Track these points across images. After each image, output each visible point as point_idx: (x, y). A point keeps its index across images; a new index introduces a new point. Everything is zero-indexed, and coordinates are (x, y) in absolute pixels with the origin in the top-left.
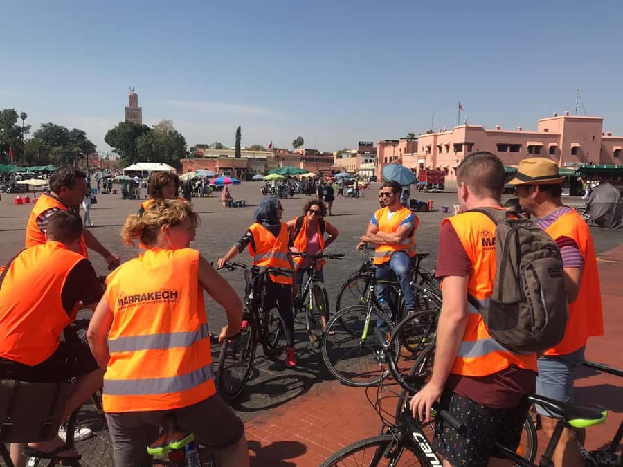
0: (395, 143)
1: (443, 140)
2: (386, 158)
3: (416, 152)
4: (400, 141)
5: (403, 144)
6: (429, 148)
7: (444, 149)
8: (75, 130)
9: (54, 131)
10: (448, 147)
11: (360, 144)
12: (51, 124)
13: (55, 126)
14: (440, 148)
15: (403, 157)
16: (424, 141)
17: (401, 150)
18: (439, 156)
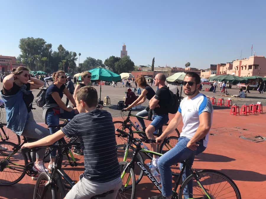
0: (224, 65)
1: (244, 63)
2: (221, 72)
3: (232, 69)
4: (227, 64)
5: (228, 66)
6: (237, 67)
7: (244, 68)
8: (98, 60)
9: (91, 60)
10: (246, 66)
11: (211, 65)
12: (90, 57)
13: (91, 58)
14: (243, 67)
15: (227, 72)
16: (236, 64)
17: (226, 68)
18: (242, 71)
